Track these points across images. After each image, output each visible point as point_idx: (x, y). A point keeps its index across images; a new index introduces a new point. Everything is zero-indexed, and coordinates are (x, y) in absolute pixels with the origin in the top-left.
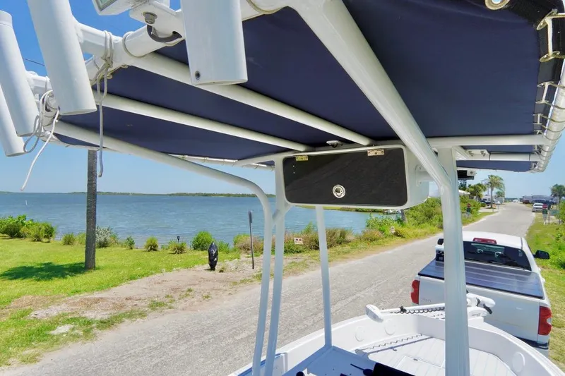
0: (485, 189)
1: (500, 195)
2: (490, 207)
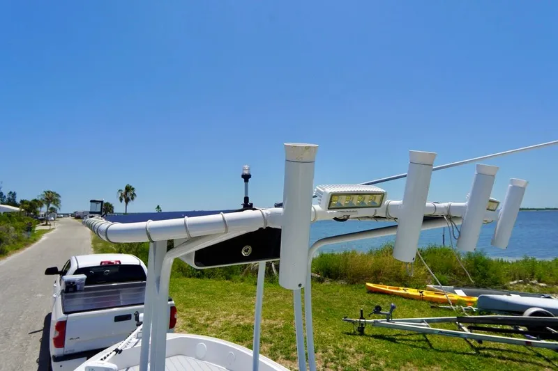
0: (41, 205)
1: (53, 210)
2: (45, 223)
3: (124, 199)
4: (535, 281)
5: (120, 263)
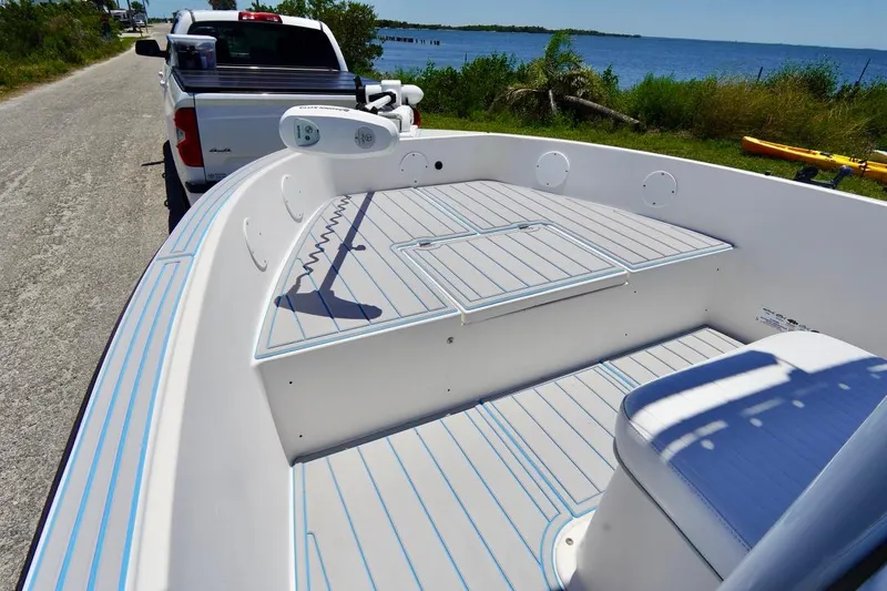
1: (138, 8)
5: (280, 20)
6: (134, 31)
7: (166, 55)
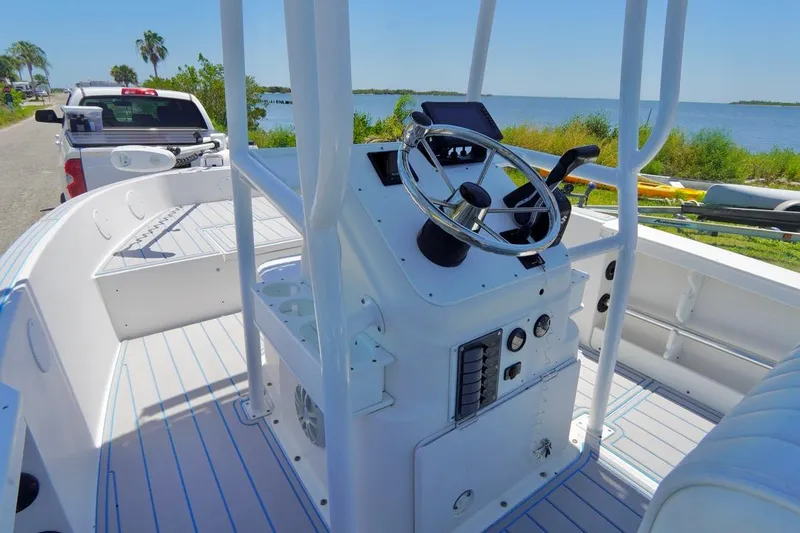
0: (18, 67)
1: (41, 80)
2: (34, 98)
3: (149, 57)
4: (783, 180)
5: (156, 94)
6: (37, 100)
7: (61, 121)
